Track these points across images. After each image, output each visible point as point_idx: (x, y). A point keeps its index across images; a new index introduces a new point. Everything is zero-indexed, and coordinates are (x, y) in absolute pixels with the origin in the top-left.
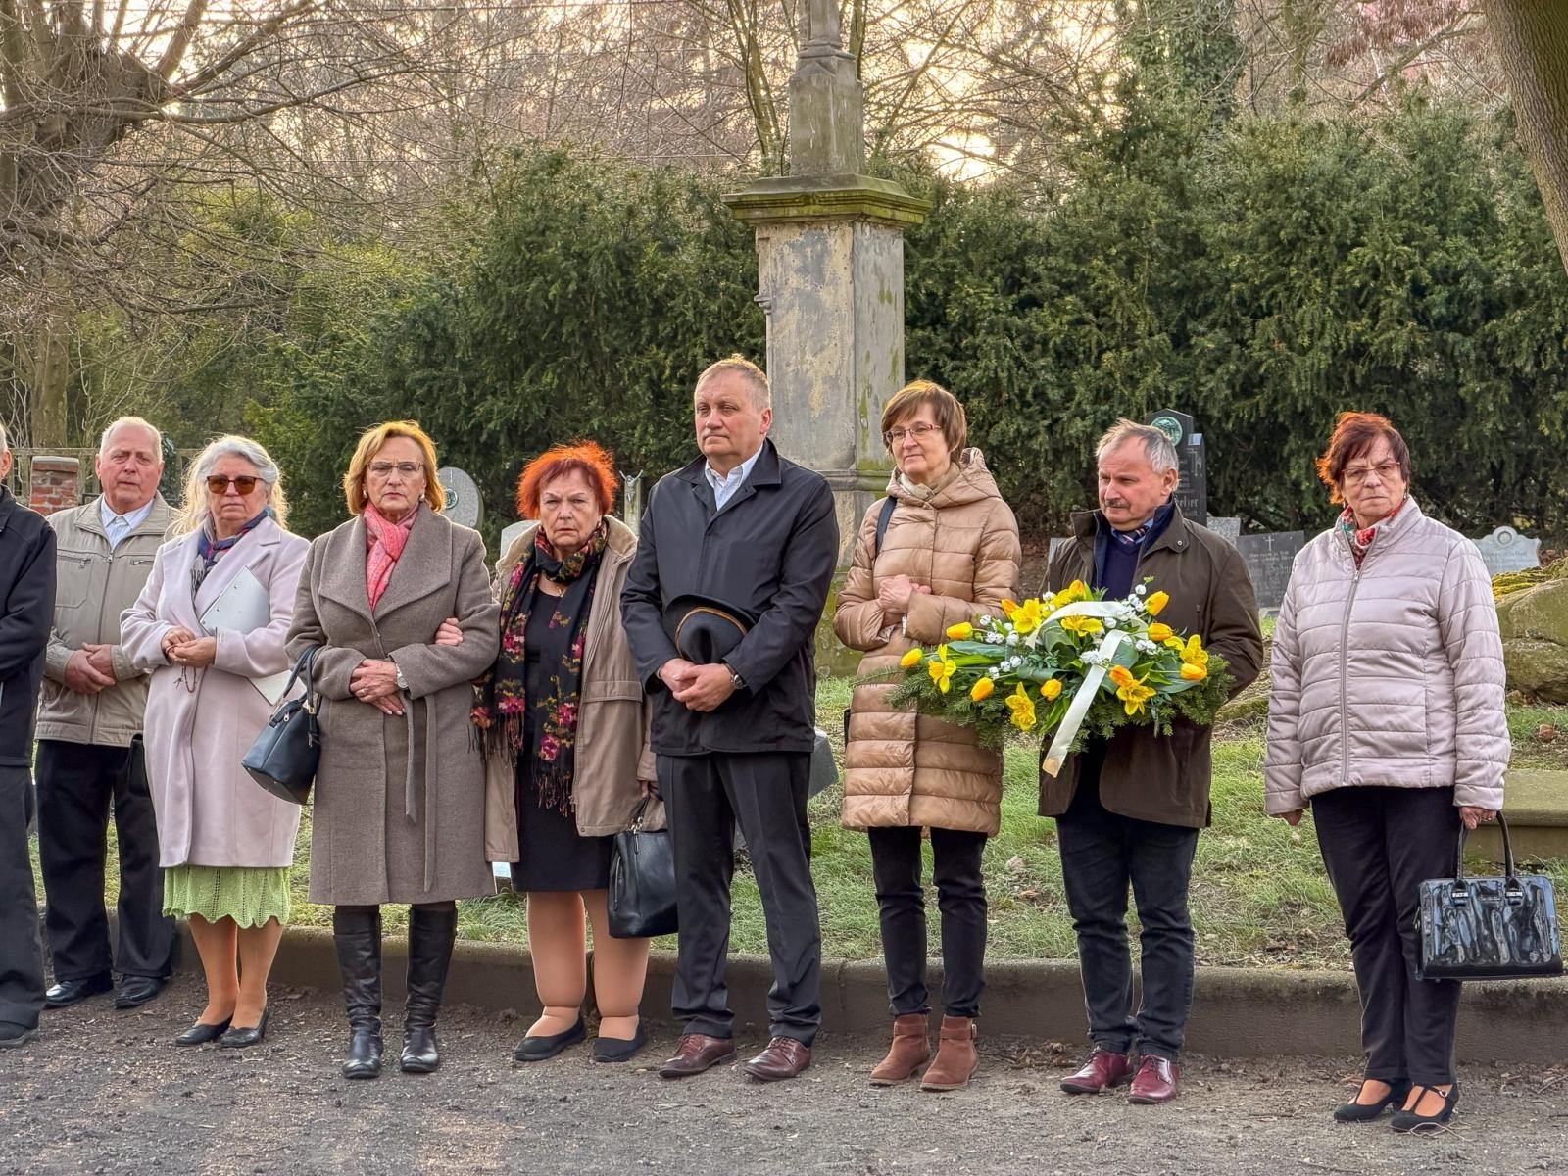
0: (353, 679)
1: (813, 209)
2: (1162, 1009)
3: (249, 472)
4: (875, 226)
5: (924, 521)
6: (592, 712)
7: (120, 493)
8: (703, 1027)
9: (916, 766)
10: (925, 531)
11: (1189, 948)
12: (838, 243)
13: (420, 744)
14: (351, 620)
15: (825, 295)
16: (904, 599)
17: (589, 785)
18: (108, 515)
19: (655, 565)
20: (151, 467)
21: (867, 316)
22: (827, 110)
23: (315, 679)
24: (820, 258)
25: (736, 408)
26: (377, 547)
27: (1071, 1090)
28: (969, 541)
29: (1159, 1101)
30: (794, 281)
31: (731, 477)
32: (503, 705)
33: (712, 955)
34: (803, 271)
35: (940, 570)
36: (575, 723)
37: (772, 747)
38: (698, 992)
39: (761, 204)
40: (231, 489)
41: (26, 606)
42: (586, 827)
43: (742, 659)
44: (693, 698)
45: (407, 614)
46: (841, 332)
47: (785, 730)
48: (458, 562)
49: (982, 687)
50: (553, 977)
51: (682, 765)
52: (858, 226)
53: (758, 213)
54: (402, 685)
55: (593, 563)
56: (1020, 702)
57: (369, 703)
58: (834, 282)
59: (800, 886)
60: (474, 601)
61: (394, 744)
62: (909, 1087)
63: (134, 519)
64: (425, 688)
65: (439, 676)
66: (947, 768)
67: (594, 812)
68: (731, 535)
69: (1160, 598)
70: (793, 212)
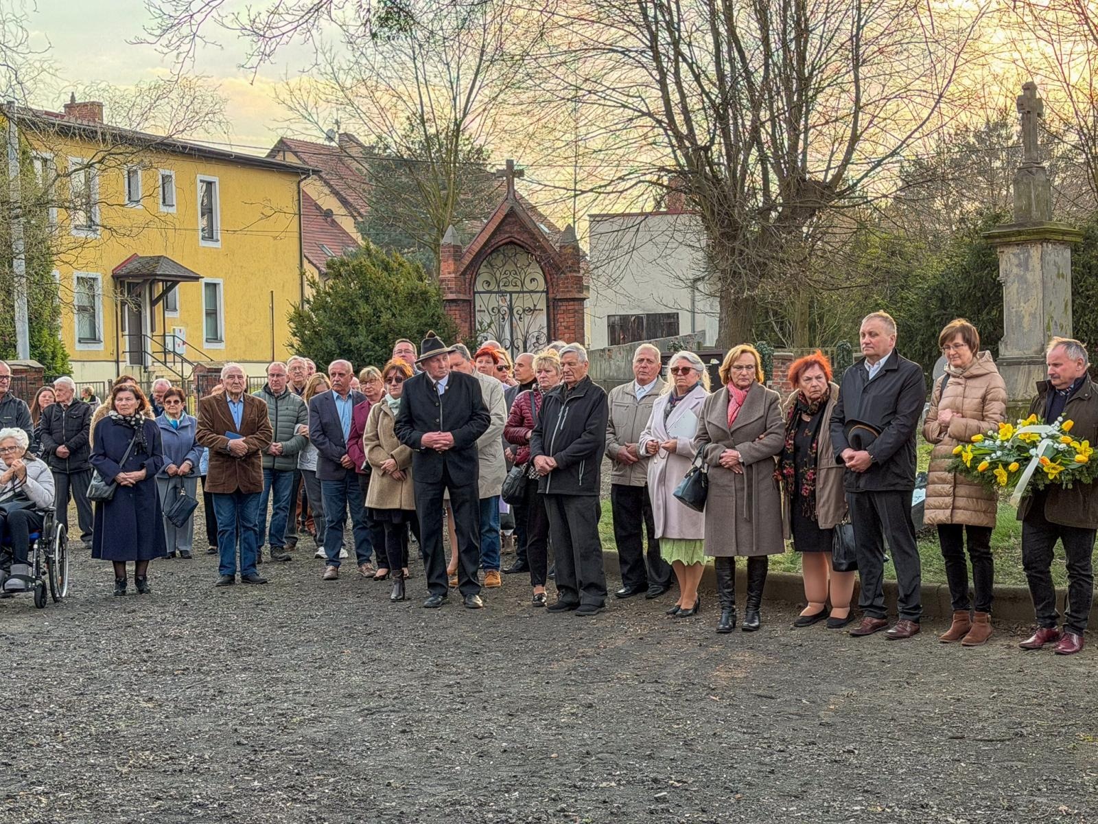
0: (721, 458)
1: (1023, 237)
2: (1076, 612)
3: (688, 365)
4: (1055, 244)
5: (960, 384)
6: (823, 473)
7: (640, 377)
8: (871, 614)
9: (955, 496)
10: (960, 389)
11: (1090, 584)
12: (1035, 252)
13: (750, 486)
14: (720, 432)
15: (1029, 276)
16: (948, 419)
17: (823, 506)
18: (637, 386)
19: (842, 406)
20: (653, 365)
21: (1050, 285)
22: (1030, 192)
23: (705, 457)
24: (1027, 260)
25: (877, 335)
26: (733, 400)
27: (1026, 648)
28: (981, 392)
29: (1069, 653)
30: (1015, 270)
31: (876, 366)
32: (785, 471)
33: (874, 581)
34: (1019, 265)
35: (966, 407)
36: (815, 479)
37: (892, 488)
38: (869, 598)
39: (999, 236)
40: (680, 372)
41: (592, 427)
42: (822, 525)
43: (874, 448)
44: (853, 466)
45: (743, 430)
46: (1037, 293)
47: (898, 480)
48: (767, 406)
49: (982, 466)
50: (812, 589)
51: (855, 496)
52: (1045, 244)
53: (998, 240)
54: (741, 461)
55: (823, 406)
56: (1000, 472)
57: (729, 468)
58: (1033, 270)
59: (910, 552)
60: (772, 421)
61: (739, 486)
62: (957, 644)
63: (648, 388)
64: (751, 461)
65: (756, 454)
66: (968, 497)
67: (826, 519)
68: (873, 392)
69: (1069, 424)
70: (1013, 239)
